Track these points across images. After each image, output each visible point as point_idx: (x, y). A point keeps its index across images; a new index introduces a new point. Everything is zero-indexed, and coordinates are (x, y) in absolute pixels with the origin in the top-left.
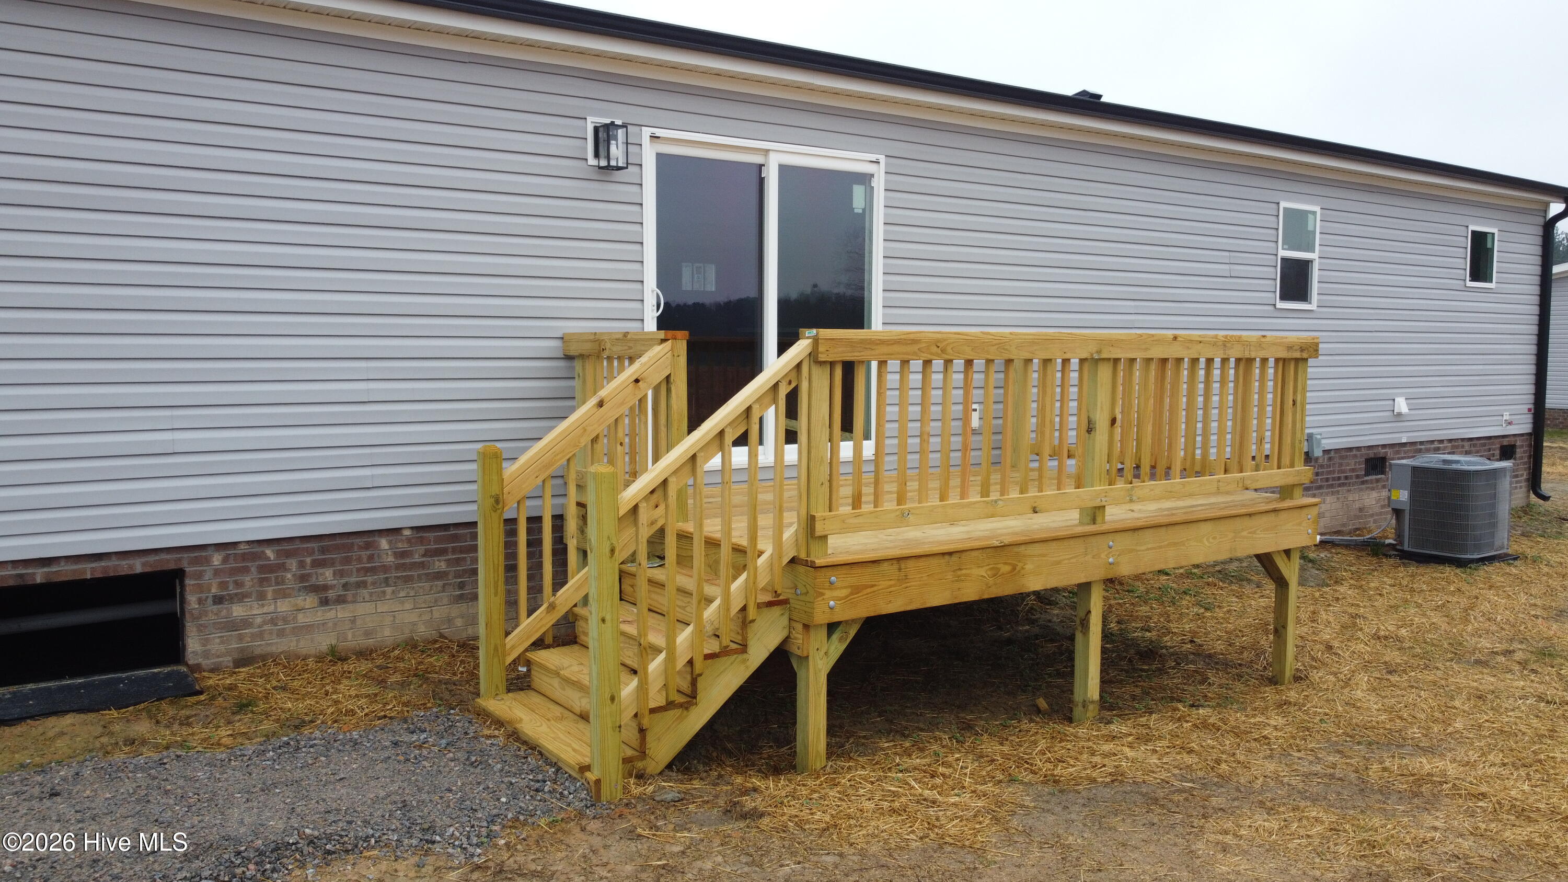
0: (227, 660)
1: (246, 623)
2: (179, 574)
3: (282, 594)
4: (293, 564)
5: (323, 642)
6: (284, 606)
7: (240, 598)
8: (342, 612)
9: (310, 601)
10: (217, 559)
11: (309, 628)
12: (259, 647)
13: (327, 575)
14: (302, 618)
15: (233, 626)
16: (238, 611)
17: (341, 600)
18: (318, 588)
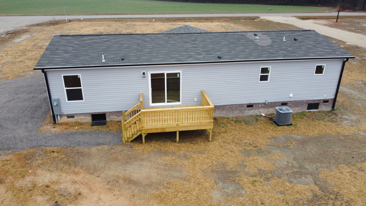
0: (110, 121)
1: (111, 118)
2: (105, 114)
3: (114, 116)
4: (115, 113)
5: (118, 120)
6: (114, 117)
7: (110, 116)
8: (119, 117)
9: (116, 116)
10: (108, 113)
11: (116, 119)
12: (112, 120)
13: (118, 114)
14: (116, 118)
15: (110, 118)
16: (110, 117)
17: (119, 116)
18: (117, 115)
